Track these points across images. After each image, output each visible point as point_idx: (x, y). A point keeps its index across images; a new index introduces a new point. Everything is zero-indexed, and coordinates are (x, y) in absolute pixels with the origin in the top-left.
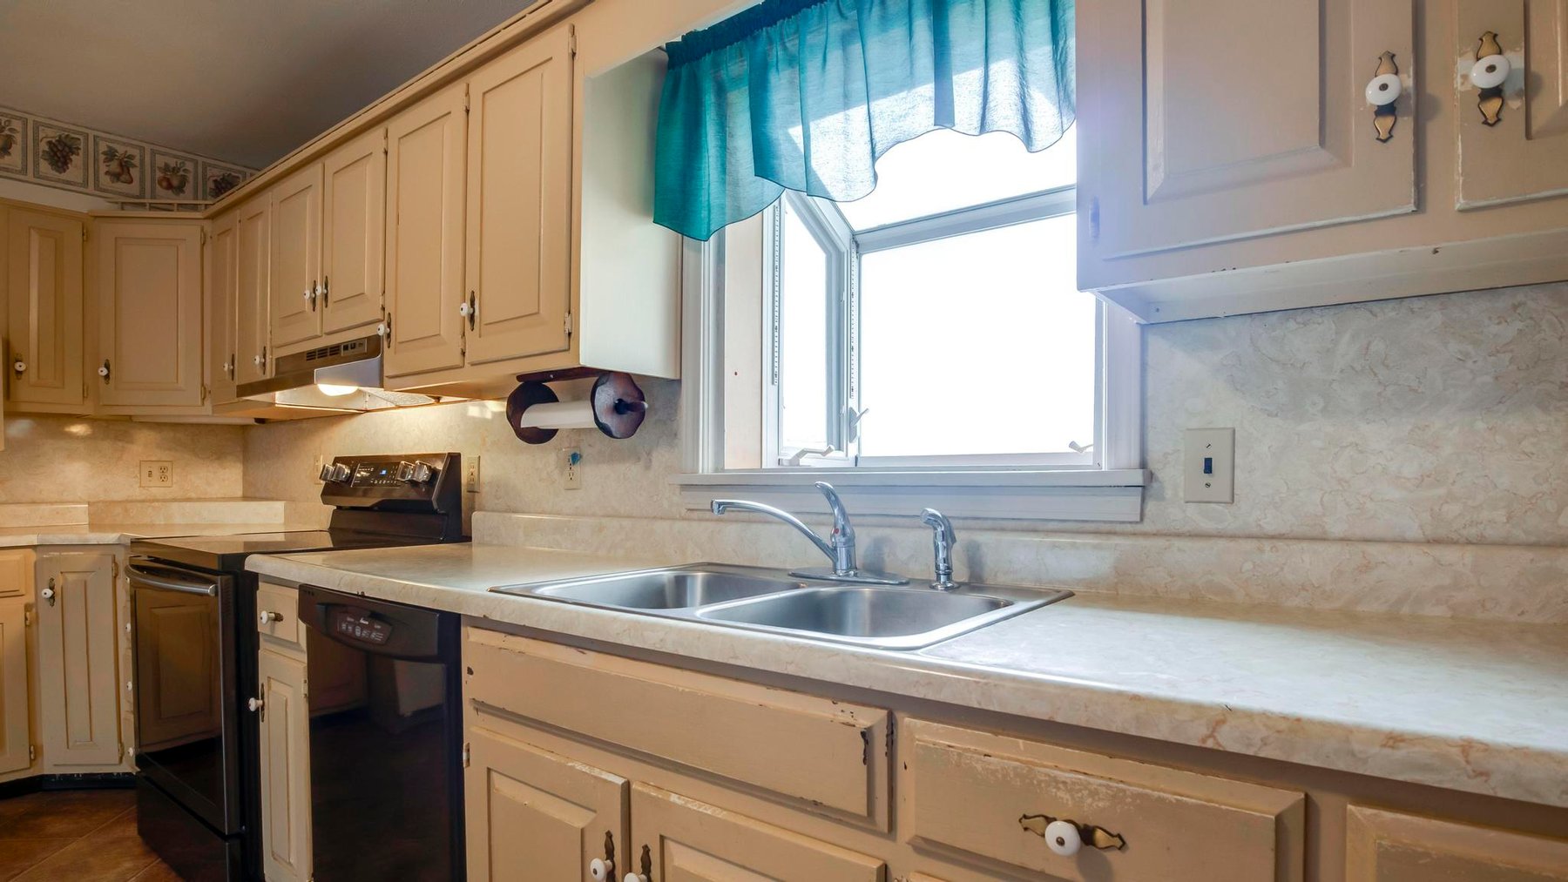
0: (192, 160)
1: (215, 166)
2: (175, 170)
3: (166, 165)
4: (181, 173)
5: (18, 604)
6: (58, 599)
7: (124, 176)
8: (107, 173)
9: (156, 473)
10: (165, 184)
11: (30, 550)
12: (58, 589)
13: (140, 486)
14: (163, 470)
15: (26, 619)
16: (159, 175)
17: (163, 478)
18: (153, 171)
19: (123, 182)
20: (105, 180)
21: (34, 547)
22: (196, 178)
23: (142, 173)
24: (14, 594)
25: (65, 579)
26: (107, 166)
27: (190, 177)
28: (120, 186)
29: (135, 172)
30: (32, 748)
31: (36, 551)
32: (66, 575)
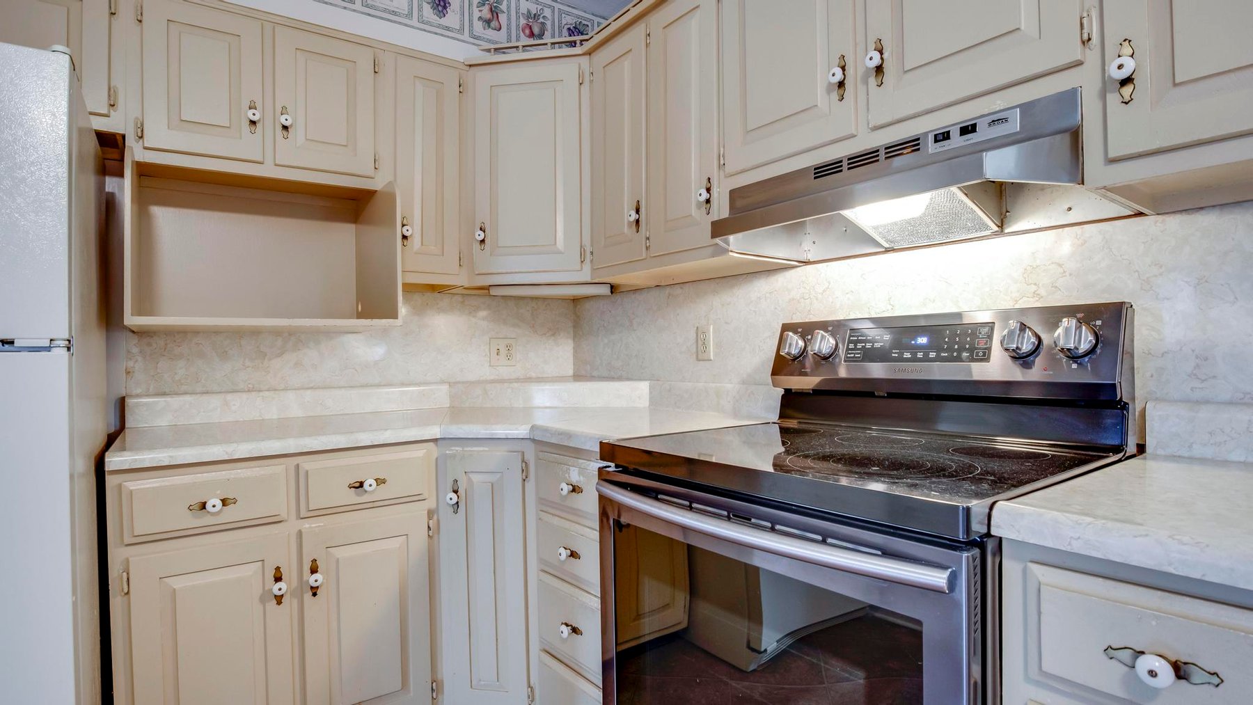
0: (550, 6)
1: (568, 14)
2: (536, 17)
3: (529, 11)
4: (541, 20)
5: (420, 510)
6: (462, 505)
7: (493, 22)
8: (480, 18)
9: (503, 351)
10: (527, 32)
11: (432, 443)
12: (461, 492)
13: (490, 366)
14: (509, 347)
15: (429, 528)
16: (523, 22)
17: (509, 357)
18: (518, 18)
19: (492, 29)
20: (478, 26)
21: (435, 441)
22: (553, 25)
23: (509, 19)
24: (417, 498)
25: (470, 480)
26: (480, 11)
27: (549, 24)
28: (490, 33)
29: (503, 18)
30: (434, 684)
31: (437, 445)
32: (471, 475)
